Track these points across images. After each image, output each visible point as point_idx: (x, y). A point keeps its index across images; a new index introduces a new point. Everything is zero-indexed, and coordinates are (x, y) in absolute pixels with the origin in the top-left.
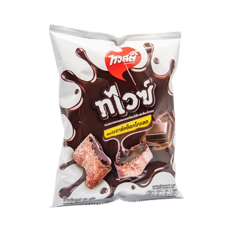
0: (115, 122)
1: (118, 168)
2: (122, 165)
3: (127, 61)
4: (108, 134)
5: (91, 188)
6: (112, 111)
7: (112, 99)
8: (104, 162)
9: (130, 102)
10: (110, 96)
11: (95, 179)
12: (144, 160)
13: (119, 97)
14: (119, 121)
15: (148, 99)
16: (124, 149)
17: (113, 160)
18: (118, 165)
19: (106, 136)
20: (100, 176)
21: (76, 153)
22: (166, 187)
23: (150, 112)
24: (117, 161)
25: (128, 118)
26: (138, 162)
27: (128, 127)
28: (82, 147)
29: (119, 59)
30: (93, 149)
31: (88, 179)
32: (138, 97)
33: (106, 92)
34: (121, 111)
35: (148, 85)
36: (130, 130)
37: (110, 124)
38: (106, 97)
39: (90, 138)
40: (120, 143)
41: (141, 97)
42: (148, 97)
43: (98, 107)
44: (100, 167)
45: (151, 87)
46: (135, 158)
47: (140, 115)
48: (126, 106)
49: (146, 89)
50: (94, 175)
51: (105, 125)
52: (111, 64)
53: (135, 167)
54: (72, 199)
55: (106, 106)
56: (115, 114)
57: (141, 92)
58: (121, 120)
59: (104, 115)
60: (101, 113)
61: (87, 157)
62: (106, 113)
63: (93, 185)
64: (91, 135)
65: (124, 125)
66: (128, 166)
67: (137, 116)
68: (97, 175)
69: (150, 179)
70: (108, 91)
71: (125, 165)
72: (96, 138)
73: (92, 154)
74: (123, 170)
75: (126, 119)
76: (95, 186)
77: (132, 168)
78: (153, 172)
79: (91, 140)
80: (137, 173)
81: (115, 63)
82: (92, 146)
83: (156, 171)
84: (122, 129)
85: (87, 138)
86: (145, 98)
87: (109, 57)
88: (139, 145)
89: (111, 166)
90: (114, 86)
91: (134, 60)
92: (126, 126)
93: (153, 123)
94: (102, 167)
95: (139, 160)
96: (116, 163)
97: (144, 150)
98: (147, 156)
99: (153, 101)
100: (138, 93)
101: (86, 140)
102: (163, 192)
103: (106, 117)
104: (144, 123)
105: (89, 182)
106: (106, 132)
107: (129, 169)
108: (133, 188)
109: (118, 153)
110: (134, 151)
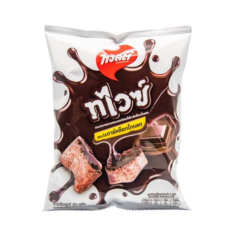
0: (106, 125)
1: (109, 173)
2: (114, 170)
3: (120, 60)
4: (98, 137)
5: (79, 192)
6: (104, 113)
7: (104, 100)
8: (94, 166)
9: (123, 103)
10: (101, 97)
11: (83, 183)
12: (138, 165)
13: (111, 98)
14: (111, 123)
15: (142, 100)
16: (115, 154)
17: (104, 164)
18: (109, 169)
19: (97, 139)
20: (89, 180)
21: (63, 156)
22: (165, 196)
23: (144, 114)
24: (108, 166)
25: (120, 121)
26: (131, 167)
27: (120, 130)
28: (70, 150)
29: (111, 58)
30: (82, 152)
31: (76, 183)
32: (131, 98)
33: (97, 93)
34: (113, 113)
35: (143, 85)
36: (122, 133)
37: (101, 126)
38: (97, 98)
39: (78, 140)
40: (112, 146)
41: (134, 98)
42: (142, 97)
43: (88, 109)
44: (89, 172)
45: (147, 87)
46: (128, 163)
47: (134, 117)
48: (118, 108)
49: (141, 89)
50: (83, 179)
51: (96, 128)
52: (102, 63)
53: (128, 173)
54: (61, 204)
55: (97, 107)
56: (107, 115)
57: (134, 92)
58: (113, 123)
59: (94, 117)
60: (91, 115)
61: (75, 160)
62: (97, 115)
63: (82, 189)
64: (80, 138)
65: (117, 128)
66: (120, 172)
67: (130, 118)
68: (86, 180)
69: (144, 186)
70: (99, 91)
71: (117, 171)
72: (85, 140)
73: (80, 158)
74: (115, 176)
75: (118, 121)
76: (84, 191)
77: (124, 174)
78: (148, 179)
79: (80, 143)
80: (130, 179)
81: (107, 62)
82: (81, 149)
83: (151, 177)
84: (114, 132)
85: (76, 140)
86: (139, 99)
87: (101, 56)
88: (132, 149)
89: (101, 170)
90: (106, 86)
91: (128, 59)
92: (118, 129)
93: (148, 125)
94: (92, 172)
95: (132, 165)
96: (107, 168)
97: (138, 155)
98: (141, 162)
99: (149, 102)
100: (131, 94)
101: (74, 143)
102: (161, 202)
103: (97, 119)
104: (138, 125)
105: (78, 187)
106: (97, 135)
107: (122, 174)
108: (125, 195)
109: (110, 157)
110: (126, 155)
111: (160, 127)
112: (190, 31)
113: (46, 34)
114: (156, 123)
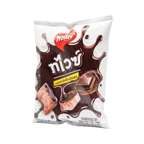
0: (60, 77)
1: (61, 104)
2: (63, 103)
3: (66, 39)
4: (56, 84)
5: (46, 114)
6: (58, 70)
7: (58, 62)
8: (54, 100)
9: (67, 64)
11: (48, 109)
12: (75, 100)
13: (62, 61)
14: (62, 76)
15: (77, 62)
16: (64, 93)
17: (59, 99)
18: (61, 102)
19: (55, 85)
20: (51, 108)
21: (38, 93)
23: (78, 70)
25: (66, 74)
26: (72, 101)
27: (67, 80)
28: (41, 90)
29: (62, 38)
30: (47, 92)
31: (45, 109)
32: (71, 61)
33: (55, 58)
34: (63, 70)
35: (78, 53)
36: (67, 81)
37: (57, 77)
38: (55, 61)
39: (45, 85)
40: (62, 89)
41: (73, 61)
42: (77, 61)
43: (50, 67)
45: (80, 54)
46: (71, 99)
47: (73, 72)
48: (65, 67)
49: (77, 56)
50: (48, 107)
51: (54, 78)
52: (57, 41)
53: (70, 105)
54: (39, 120)
55: (55, 66)
56: (60, 71)
58: (63, 75)
59: (54, 72)
60: (52, 71)
61: (44, 96)
62: (55, 71)
64: (46, 84)
65: (65, 78)
66: (66, 104)
67: (71, 73)
68: (49, 108)
69: (78, 113)
70: (56, 57)
71: (65, 103)
72: (49, 85)
73: (46, 95)
74: (64, 106)
75: (65, 75)
76: (48, 113)
77: (68, 105)
78: (81, 109)
79: (46, 87)
80: (71, 108)
81: (59, 40)
82: (47, 90)
83: (82, 108)
84: (63, 81)
85: (44, 85)
86: (75, 62)
87: (57, 37)
88: (72, 91)
89: (57, 102)
90: (59, 54)
91: (71, 38)
92: (65, 79)
93: (80, 77)
94: (53, 103)
95: (73, 101)
96: (60, 101)
97: (76, 95)
98: (77, 99)
99: (81, 64)
100: (72, 59)
101: (43, 87)
103: (55, 73)
104: (75, 77)
105: (45, 111)
106: (55, 82)
107: (67, 105)
108: (68, 117)
109: (61, 95)
110: (70, 95)
111: (88, 78)
112: (112, 19)
113: (34, 26)
114: (85, 76)
